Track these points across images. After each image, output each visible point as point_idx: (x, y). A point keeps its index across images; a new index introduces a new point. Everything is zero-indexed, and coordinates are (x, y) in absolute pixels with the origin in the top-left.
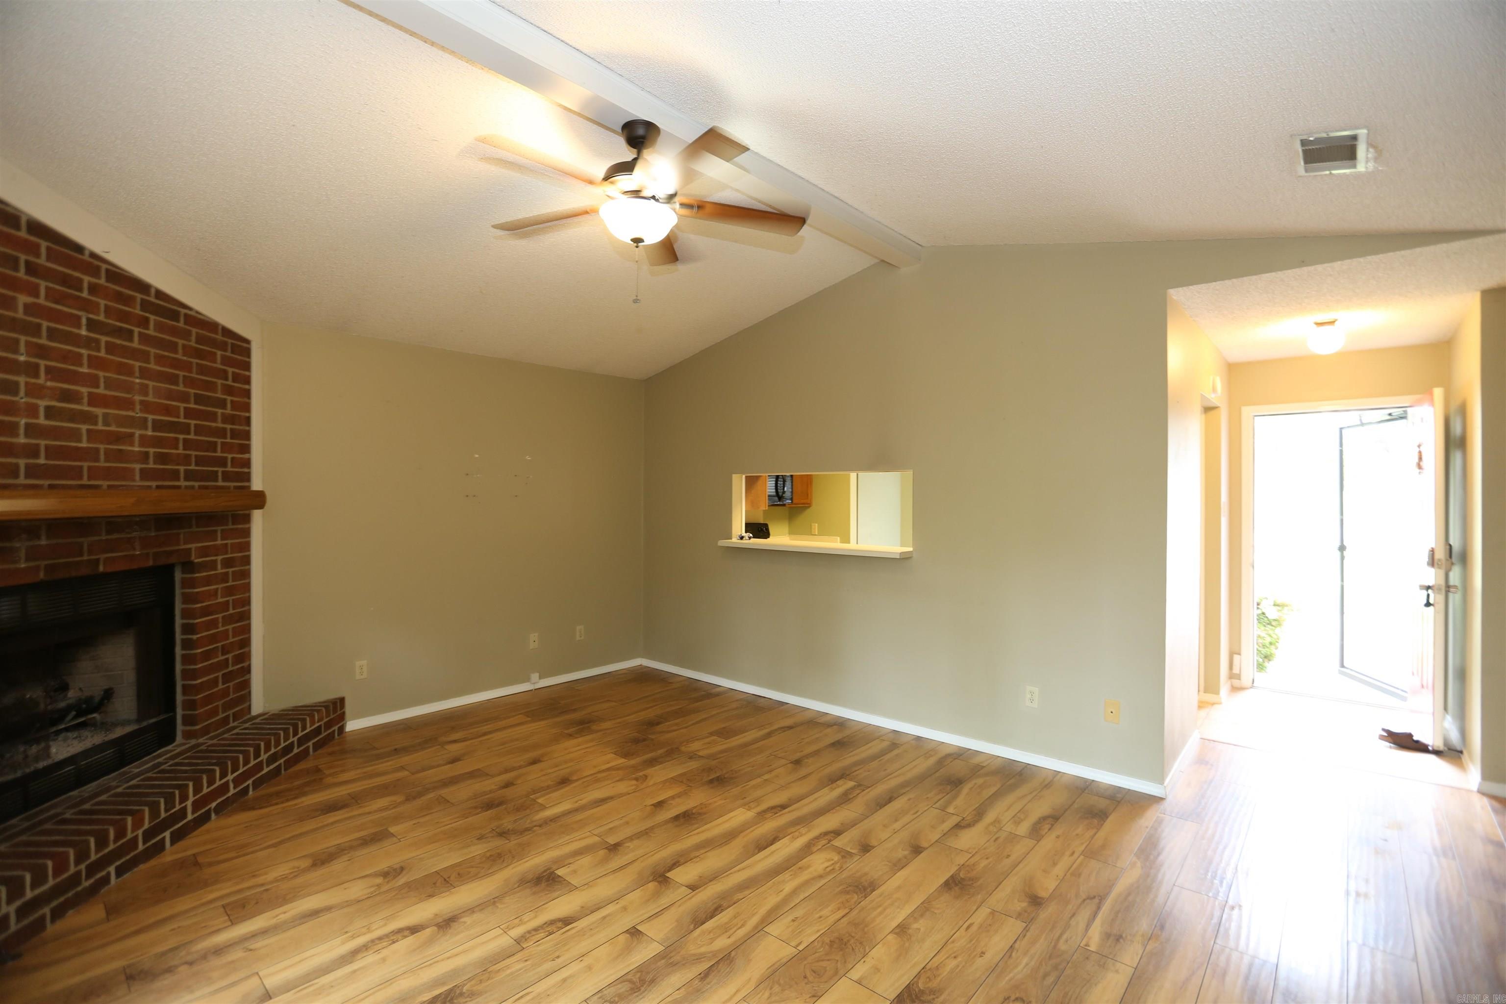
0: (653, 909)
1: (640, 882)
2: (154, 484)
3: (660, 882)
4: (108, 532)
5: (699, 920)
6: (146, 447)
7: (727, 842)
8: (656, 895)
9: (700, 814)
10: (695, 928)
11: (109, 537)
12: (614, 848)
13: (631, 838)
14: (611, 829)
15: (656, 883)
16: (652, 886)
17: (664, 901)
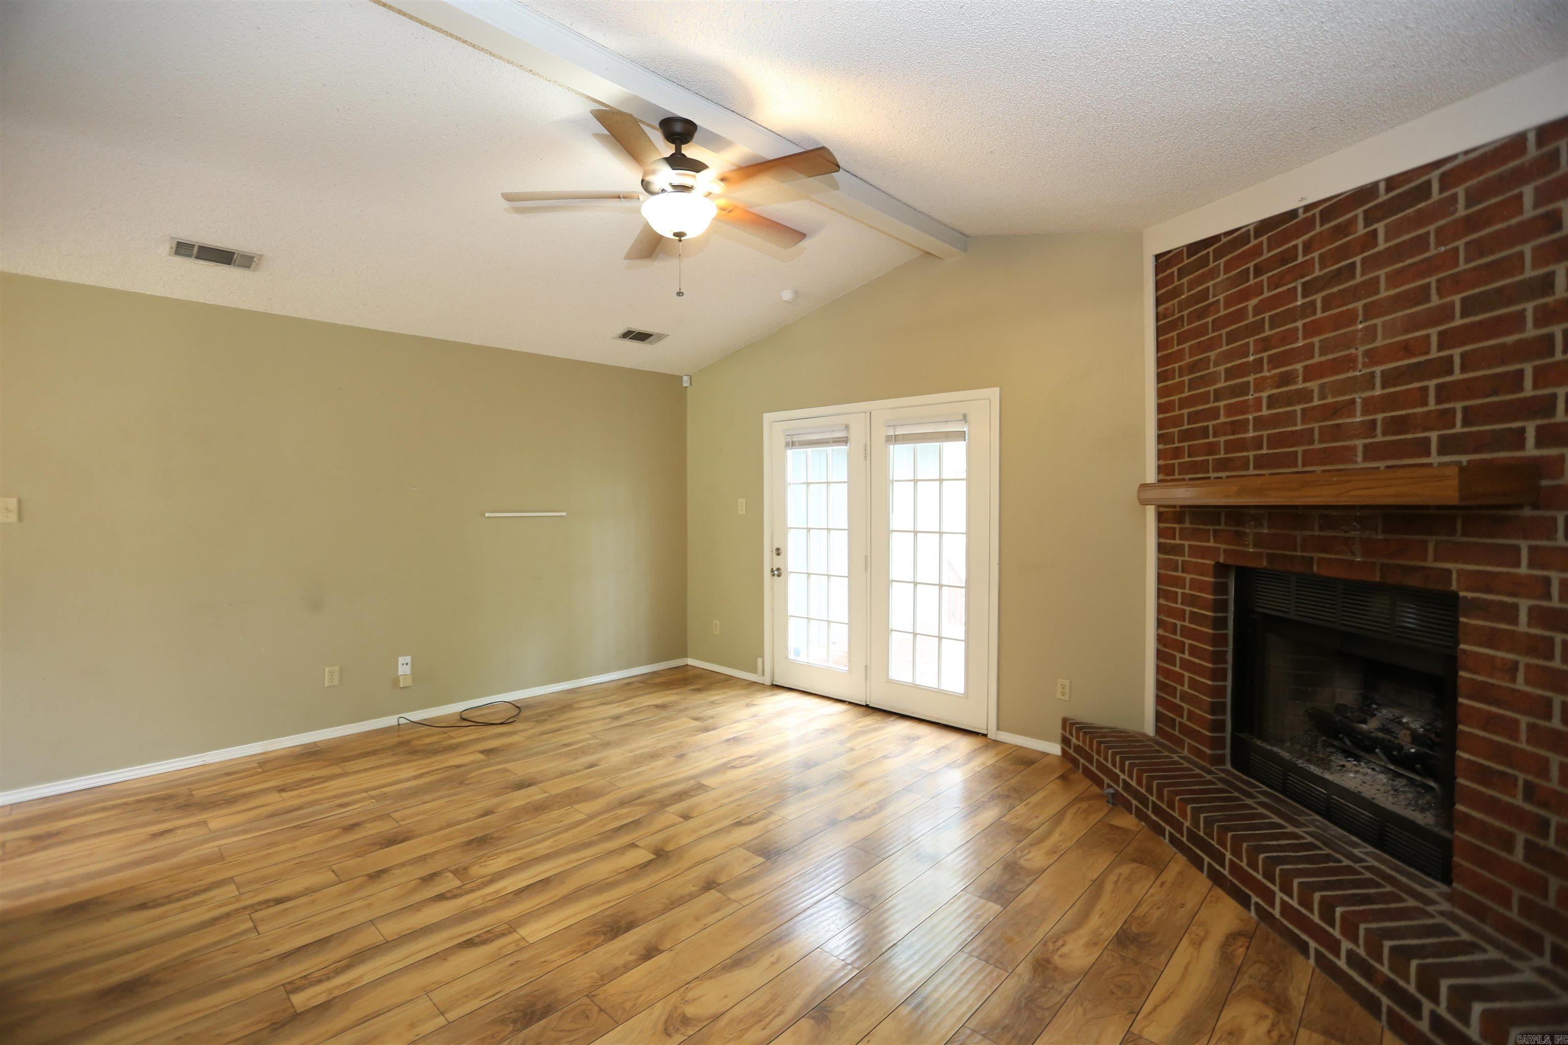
0: (671, 831)
1: (681, 851)
2: (1381, 464)
3: (662, 850)
4: (1321, 528)
5: (636, 824)
6: (1371, 415)
7: (578, 889)
8: (668, 840)
9: (595, 933)
10: (639, 819)
11: (1322, 533)
12: (709, 885)
13: (691, 897)
14: (717, 910)
15: (666, 850)
16: (670, 847)
17: (659, 837)
